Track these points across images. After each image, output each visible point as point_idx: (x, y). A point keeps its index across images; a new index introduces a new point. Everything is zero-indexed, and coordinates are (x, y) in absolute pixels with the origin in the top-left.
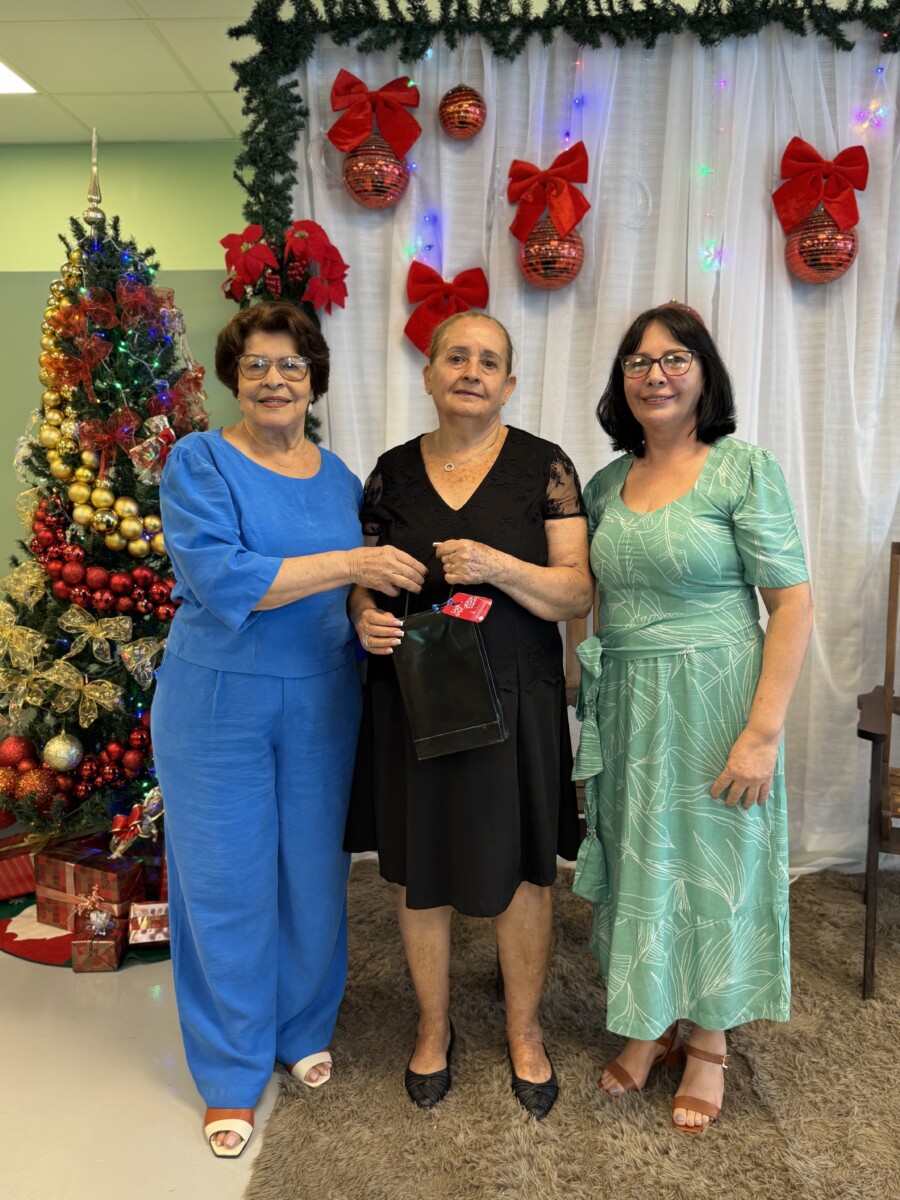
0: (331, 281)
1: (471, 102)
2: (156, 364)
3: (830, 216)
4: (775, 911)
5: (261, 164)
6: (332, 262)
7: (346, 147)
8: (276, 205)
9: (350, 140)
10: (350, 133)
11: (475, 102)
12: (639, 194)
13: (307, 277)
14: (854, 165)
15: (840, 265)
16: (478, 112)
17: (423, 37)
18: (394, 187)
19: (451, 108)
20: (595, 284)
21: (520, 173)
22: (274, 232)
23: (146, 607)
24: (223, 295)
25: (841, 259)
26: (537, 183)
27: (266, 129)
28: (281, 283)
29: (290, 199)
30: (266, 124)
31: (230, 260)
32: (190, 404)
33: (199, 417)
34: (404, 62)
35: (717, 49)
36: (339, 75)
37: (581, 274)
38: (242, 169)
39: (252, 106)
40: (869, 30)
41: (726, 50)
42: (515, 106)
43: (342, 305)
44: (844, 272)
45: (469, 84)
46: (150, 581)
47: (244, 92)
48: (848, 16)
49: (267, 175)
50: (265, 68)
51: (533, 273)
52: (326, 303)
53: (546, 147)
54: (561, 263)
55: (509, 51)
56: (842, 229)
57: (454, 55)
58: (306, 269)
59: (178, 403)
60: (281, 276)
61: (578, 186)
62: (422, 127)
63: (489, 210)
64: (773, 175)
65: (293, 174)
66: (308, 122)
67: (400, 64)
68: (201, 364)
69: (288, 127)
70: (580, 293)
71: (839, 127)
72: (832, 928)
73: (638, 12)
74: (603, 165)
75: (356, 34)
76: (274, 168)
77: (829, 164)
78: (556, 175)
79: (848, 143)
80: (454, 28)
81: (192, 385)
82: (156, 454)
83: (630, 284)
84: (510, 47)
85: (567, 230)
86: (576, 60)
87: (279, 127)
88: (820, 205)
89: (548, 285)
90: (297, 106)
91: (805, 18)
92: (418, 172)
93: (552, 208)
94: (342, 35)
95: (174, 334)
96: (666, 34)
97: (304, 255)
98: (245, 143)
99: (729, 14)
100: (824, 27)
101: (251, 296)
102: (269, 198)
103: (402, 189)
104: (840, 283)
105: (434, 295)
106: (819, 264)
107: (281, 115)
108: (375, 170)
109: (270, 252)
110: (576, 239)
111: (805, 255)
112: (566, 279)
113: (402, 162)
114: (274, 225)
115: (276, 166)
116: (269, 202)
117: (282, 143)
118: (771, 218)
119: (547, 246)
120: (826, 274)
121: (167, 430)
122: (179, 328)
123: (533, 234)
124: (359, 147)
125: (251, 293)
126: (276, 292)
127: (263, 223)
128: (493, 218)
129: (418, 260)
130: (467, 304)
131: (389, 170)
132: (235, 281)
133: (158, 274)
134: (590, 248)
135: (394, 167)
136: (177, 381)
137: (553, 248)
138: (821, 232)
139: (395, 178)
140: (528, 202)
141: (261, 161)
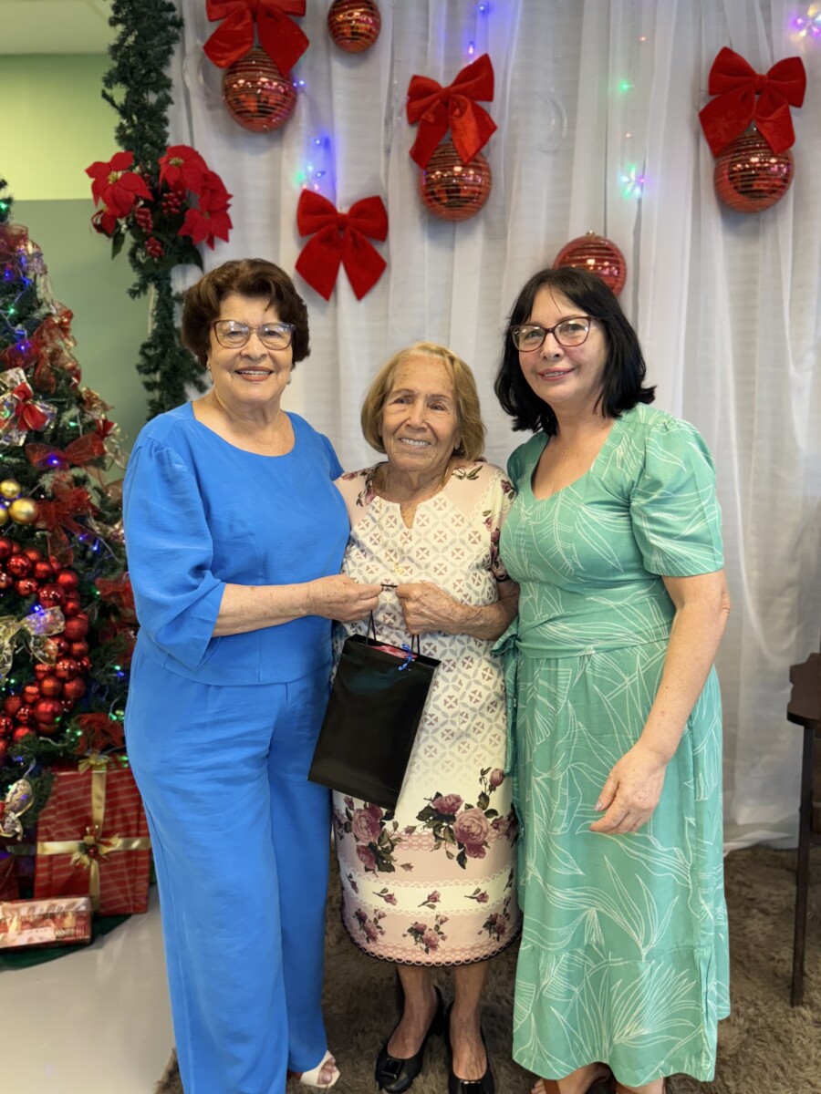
0: (211, 213)
1: (362, 10)
2: (12, 311)
3: (762, 135)
5: (132, 82)
6: (212, 191)
7: (223, 62)
8: (149, 126)
9: (227, 54)
10: (227, 46)
11: (367, 10)
12: (553, 113)
13: (184, 209)
14: (790, 79)
15: (774, 192)
16: (371, 21)
18: (279, 108)
19: (341, 17)
20: (504, 212)
21: (420, 90)
22: (149, 158)
23: (7, 582)
24: (94, 230)
25: (774, 185)
26: (438, 102)
27: (135, 42)
28: (153, 218)
29: (166, 121)
30: (136, 37)
31: (97, 190)
32: (57, 352)
33: (70, 364)
37: (490, 202)
38: (111, 87)
39: (120, 16)
42: (413, 13)
43: (226, 239)
44: (777, 200)
46: (8, 552)
49: (140, 95)
51: (435, 203)
52: (207, 238)
53: (450, 59)
54: (466, 191)
56: (773, 147)
58: (184, 201)
60: (152, 212)
61: (483, 104)
62: (309, 36)
63: (387, 132)
64: (700, 90)
65: (168, 93)
66: (183, 33)
68: (68, 308)
69: (161, 40)
70: (489, 224)
71: (774, 36)
72: (761, 915)
74: (512, 81)
76: (144, 84)
77: (761, 77)
78: (459, 92)
79: (784, 54)
81: (56, 331)
82: (11, 412)
83: (544, 213)
85: (471, 154)
87: (150, 39)
88: (753, 123)
89: (453, 215)
90: (170, 15)
92: (307, 90)
93: (454, 129)
95: (35, 277)
98: (114, 58)
101: (127, 229)
102: (142, 121)
103: (289, 110)
104: (775, 211)
105: (322, 230)
106: (752, 191)
107: (153, 26)
108: (258, 88)
109: (143, 181)
110: (481, 165)
111: (735, 180)
112: (471, 209)
113: (288, 79)
114: (149, 150)
115: (148, 84)
116: (143, 124)
117: (155, 57)
118: (697, 139)
119: (449, 173)
120: (758, 201)
121: (24, 384)
122: (39, 269)
123: (434, 158)
124: (238, 62)
125: (125, 226)
126: (147, 227)
127: (137, 147)
128: (391, 140)
129: (310, 189)
130: (365, 238)
131: (273, 88)
132: (105, 214)
133: (12, 209)
134: (499, 174)
135: (279, 85)
136: (39, 328)
137: (456, 174)
138: (754, 155)
139: (279, 99)
140: (429, 123)
141: (132, 78)
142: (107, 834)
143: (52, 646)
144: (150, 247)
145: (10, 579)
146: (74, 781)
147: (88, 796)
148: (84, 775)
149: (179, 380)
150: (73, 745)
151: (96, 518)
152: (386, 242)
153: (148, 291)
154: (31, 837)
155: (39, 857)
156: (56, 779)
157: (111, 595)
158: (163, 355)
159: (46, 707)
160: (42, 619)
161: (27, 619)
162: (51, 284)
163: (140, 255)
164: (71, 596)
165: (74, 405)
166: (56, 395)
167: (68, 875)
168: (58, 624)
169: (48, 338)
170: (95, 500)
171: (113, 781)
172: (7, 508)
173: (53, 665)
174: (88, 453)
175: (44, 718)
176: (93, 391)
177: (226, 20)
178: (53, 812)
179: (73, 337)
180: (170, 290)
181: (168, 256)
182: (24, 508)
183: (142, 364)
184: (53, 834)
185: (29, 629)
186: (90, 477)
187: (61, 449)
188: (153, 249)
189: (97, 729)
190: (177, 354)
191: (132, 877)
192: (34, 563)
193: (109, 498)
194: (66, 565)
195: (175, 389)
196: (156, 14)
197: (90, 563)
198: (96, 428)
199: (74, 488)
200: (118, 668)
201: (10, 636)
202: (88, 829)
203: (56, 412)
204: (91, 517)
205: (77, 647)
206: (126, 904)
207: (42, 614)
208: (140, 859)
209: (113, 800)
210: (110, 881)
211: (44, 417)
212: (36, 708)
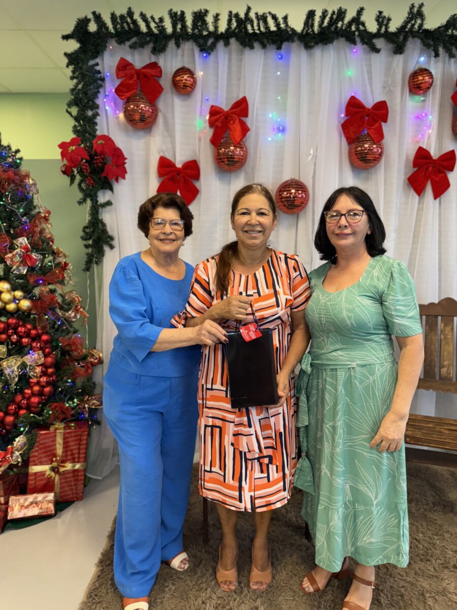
0: (117, 166)
1: (188, 75)
2: (21, 210)
3: (369, 135)
4: (399, 507)
5: (80, 106)
6: (118, 156)
7: (123, 97)
8: (88, 126)
9: (126, 94)
10: (125, 90)
11: (190, 75)
13: (104, 164)
14: (381, 111)
15: (375, 160)
16: (192, 80)
17: (164, 42)
18: (149, 118)
19: (178, 78)
20: (253, 168)
21: (215, 112)
22: (88, 140)
23: (17, 339)
24: (61, 173)
25: (375, 157)
26: (223, 117)
27: (82, 87)
28: (89, 168)
29: (96, 124)
30: (83, 85)
31: (63, 155)
32: (43, 230)
33: (49, 236)
34: (154, 54)
35: (313, 51)
36: (120, 60)
37: (247, 164)
38: (71, 108)
39: (75, 75)
40: (388, 43)
41: (318, 51)
42: (211, 78)
43: (124, 178)
44: (377, 164)
45: (188, 66)
46: (17, 325)
47: (71, 68)
48: (378, 35)
49: (84, 111)
50: (82, 56)
51: (222, 163)
52: (115, 177)
53: (228, 98)
54: (236, 158)
55: (208, 49)
56: (375, 141)
57: (180, 51)
58: (104, 160)
60: (89, 165)
61: (243, 119)
62: (163, 86)
64: (342, 114)
65: (97, 111)
66: (105, 84)
67: (152, 56)
68: (49, 209)
69: (94, 87)
70: (246, 173)
71: (374, 91)
73: (273, 32)
74: (257, 108)
75: (128, 40)
76: (86, 107)
77: (369, 109)
78: (233, 113)
79: (379, 99)
80: (180, 37)
81: (42, 220)
82: (20, 258)
83: (271, 169)
84: (208, 47)
85: (238, 141)
86: (242, 55)
87: (89, 86)
88: (363, 130)
89: (230, 169)
90: (99, 76)
91: (356, 36)
92: (162, 111)
93: (230, 130)
94: (120, 40)
95: (33, 195)
96: (287, 42)
97: (102, 153)
98: (72, 94)
99: (318, 32)
100: (366, 40)
101: (77, 173)
102: (85, 123)
103: (154, 120)
104: (376, 169)
105: (171, 174)
106: (365, 160)
107: (90, 80)
108: (140, 109)
109: (85, 151)
110: (243, 146)
111: (358, 155)
112: (239, 166)
113: (154, 105)
114: (88, 137)
115: (89, 107)
116: (85, 125)
117: (91, 94)
118: (341, 136)
119: (228, 150)
120: (369, 164)
121: (26, 245)
122: (35, 191)
123: (221, 143)
124: (130, 97)
125: (76, 172)
126: (87, 172)
127: (82, 136)
128: (201, 134)
129: (164, 156)
130: (190, 180)
131: (147, 109)
132: (67, 166)
133: (22, 163)
134: (251, 151)
135: (149, 108)
136: (34, 219)
137: (231, 150)
138: (366, 144)
139: (150, 114)
140: (219, 127)
141: (81, 104)
142: (63, 462)
143: (38, 370)
144: (88, 182)
145: (18, 338)
146: (47, 436)
147: (54, 443)
148: (53, 432)
149: (101, 243)
150: (48, 418)
151: (60, 309)
152: (199, 182)
153: (87, 202)
154: (26, 463)
155: (30, 474)
156: (39, 435)
157: (66, 345)
158: (93, 231)
159: (35, 400)
160: (33, 357)
161: (26, 357)
162: (41, 198)
163: (83, 185)
164: (47, 346)
165: (50, 255)
166: (43, 250)
167: (44, 482)
168: (40, 359)
169: (38, 223)
170: (60, 300)
171: (67, 435)
172: (17, 304)
173: (38, 379)
174: (57, 278)
175: (33, 405)
176: (59, 248)
177: (125, 78)
178: (37, 451)
179: (51, 223)
180: (97, 201)
181: (96, 186)
182: (25, 304)
183: (83, 236)
184: (37, 462)
185: (27, 362)
186: (58, 289)
187: (44, 276)
188: (89, 182)
189: (59, 410)
190: (100, 231)
191: (76, 482)
192: (30, 330)
193: (66, 299)
194: (45, 331)
195: (99, 248)
196: (92, 75)
197: (57, 330)
198: (61, 266)
199: (50, 294)
200: (69, 381)
201: (17, 365)
202: (54, 459)
203: (41, 258)
204: (58, 308)
205: (50, 370)
206: (72, 496)
207: (33, 355)
208: (79, 474)
209: (66, 445)
210: (65, 485)
211: (36, 260)
212: (30, 400)
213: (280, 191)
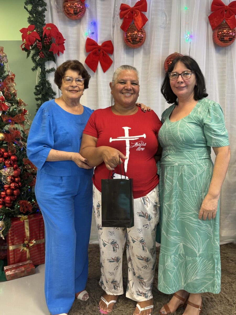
0: (59, 44)
3: (227, 23)
4: (214, 257)
5: (34, 4)
6: (60, 38)
8: (39, 17)
12: (164, 16)
13: (51, 43)
14: (235, 7)
15: (231, 40)
18: (80, 12)
20: (149, 46)
21: (124, 8)
22: (39, 27)
24: (21, 49)
26: (130, 12)
28: (42, 45)
29: (44, 16)
31: (23, 37)
32: (10, 87)
33: (13, 92)
37: (145, 43)
38: (27, 5)
43: (63, 53)
44: (232, 43)
49: (36, 8)
51: (129, 43)
52: (57, 52)
54: (138, 39)
56: (231, 27)
58: (50, 40)
59: (5, 86)
60: (42, 42)
61: (143, 13)
63: (113, 21)
64: (208, 10)
65: (45, 7)
68: (14, 73)
70: (145, 49)
74: (152, 6)
76: (37, 5)
77: (227, 6)
78: (136, 9)
81: (10, 80)
83: (161, 46)
85: (140, 28)
88: (224, 20)
89: (134, 47)
92: (89, 7)
93: (135, 20)
95: (4, 63)
97: (50, 35)
102: (37, 16)
103: (83, 13)
104: (231, 47)
105: (95, 50)
106: (224, 40)
108: (74, 6)
109: (37, 34)
110: (143, 31)
111: (219, 37)
112: (140, 45)
113: (84, 4)
114: (39, 25)
115: (39, 4)
118: (208, 24)
119: (133, 33)
120: (226, 43)
121: (2, 97)
122: (5, 61)
123: (128, 29)
126: (40, 48)
127: (35, 24)
128: (115, 23)
129: (89, 38)
130: (106, 53)
131: (79, 6)
132: (25, 44)
134: (148, 34)
135: (81, 5)
136: (5, 79)
137: (135, 34)
138: (225, 29)
139: (81, 9)
140: (127, 18)
141: (34, 2)
143: (9, 179)
147: (23, 229)
149: (48, 97)
150: (16, 210)
151: (22, 141)
152: (113, 55)
153: (38, 69)
158: (42, 89)
159: (8, 198)
161: (3, 170)
162: (9, 65)
164: (15, 163)
165: (15, 104)
166: (11, 100)
169: (8, 82)
170: (22, 135)
171: (31, 223)
173: (9, 185)
175: (8, 202)
176: (21, 100)
179: (15, 83)
180: (45, 69)
181: (45, 58)
182: (1, 136)
183: (36, 92)
185: (2, 173)
186: (19, 127)
187: (12, 118)
188: (41, 55)
190: (47, 89)
192: (3, 153)
193: (26, 134)
194: (13, 154)
198: (22, 112)
199: (15, 131)
200: (29, 187)
203: (11, 106)
205: (17, 179)
207: (8, 169)
209: (32, 229)
211: (7, 107)
212: (5, 199)
213: (168, 61)
